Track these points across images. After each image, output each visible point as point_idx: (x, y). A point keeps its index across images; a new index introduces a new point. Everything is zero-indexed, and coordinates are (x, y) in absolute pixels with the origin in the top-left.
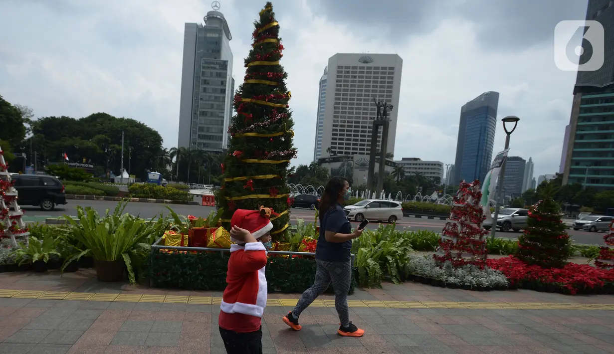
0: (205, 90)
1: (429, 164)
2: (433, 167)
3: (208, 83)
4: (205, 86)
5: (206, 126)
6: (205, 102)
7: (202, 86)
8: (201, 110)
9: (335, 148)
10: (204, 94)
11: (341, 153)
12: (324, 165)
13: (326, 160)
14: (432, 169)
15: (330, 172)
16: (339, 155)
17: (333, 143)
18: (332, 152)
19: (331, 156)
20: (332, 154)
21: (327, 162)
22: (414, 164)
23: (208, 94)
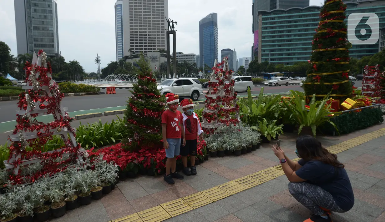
0: (35, 10)
1: (188, 56)
2: (191, 57)
3: (38, 6)
4: (35, 8)
5: (39, 37)
6: (36, 20)
7: (33, 8)
8: (34, 25)
9: (133, 49)
10: (35, 14)
11: (138, 52)
12: (128, 61)
13: (129, 57)
14: (190, 58)
15: (132, 65)
16: (136, 53)
17: (131, 46)
18: (132, 52)
19: (131, 54)
20: (132, 53)
21: (129, 58)
22: (180, 56)
23: (38, 14)
